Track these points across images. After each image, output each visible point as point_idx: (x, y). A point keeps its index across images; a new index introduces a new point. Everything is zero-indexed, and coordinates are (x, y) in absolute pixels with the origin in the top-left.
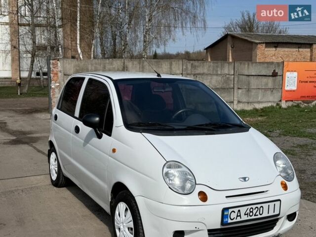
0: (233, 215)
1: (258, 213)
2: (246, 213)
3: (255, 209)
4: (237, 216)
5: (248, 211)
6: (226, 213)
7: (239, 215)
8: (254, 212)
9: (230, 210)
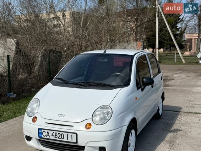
0: (45, 134)
1: (60, 137)
2: (53, 135)
3: (58, 134)
4: (47, 135)
5: (54, 134)
6: (40, 131)
7: (48, 134)
8: (58, 136)
9: (43, 130)
